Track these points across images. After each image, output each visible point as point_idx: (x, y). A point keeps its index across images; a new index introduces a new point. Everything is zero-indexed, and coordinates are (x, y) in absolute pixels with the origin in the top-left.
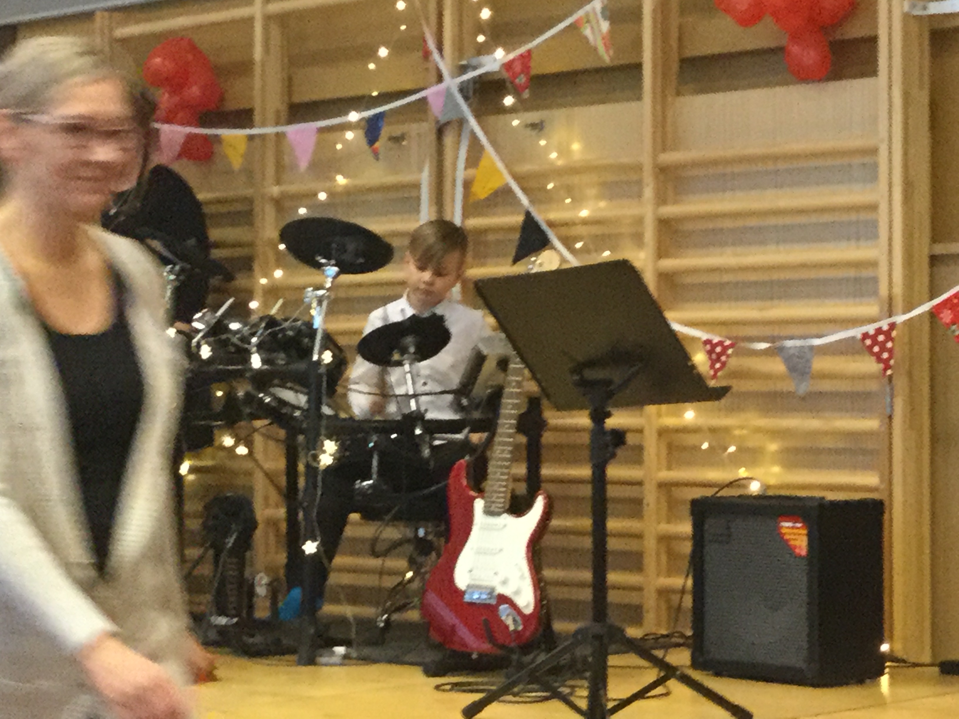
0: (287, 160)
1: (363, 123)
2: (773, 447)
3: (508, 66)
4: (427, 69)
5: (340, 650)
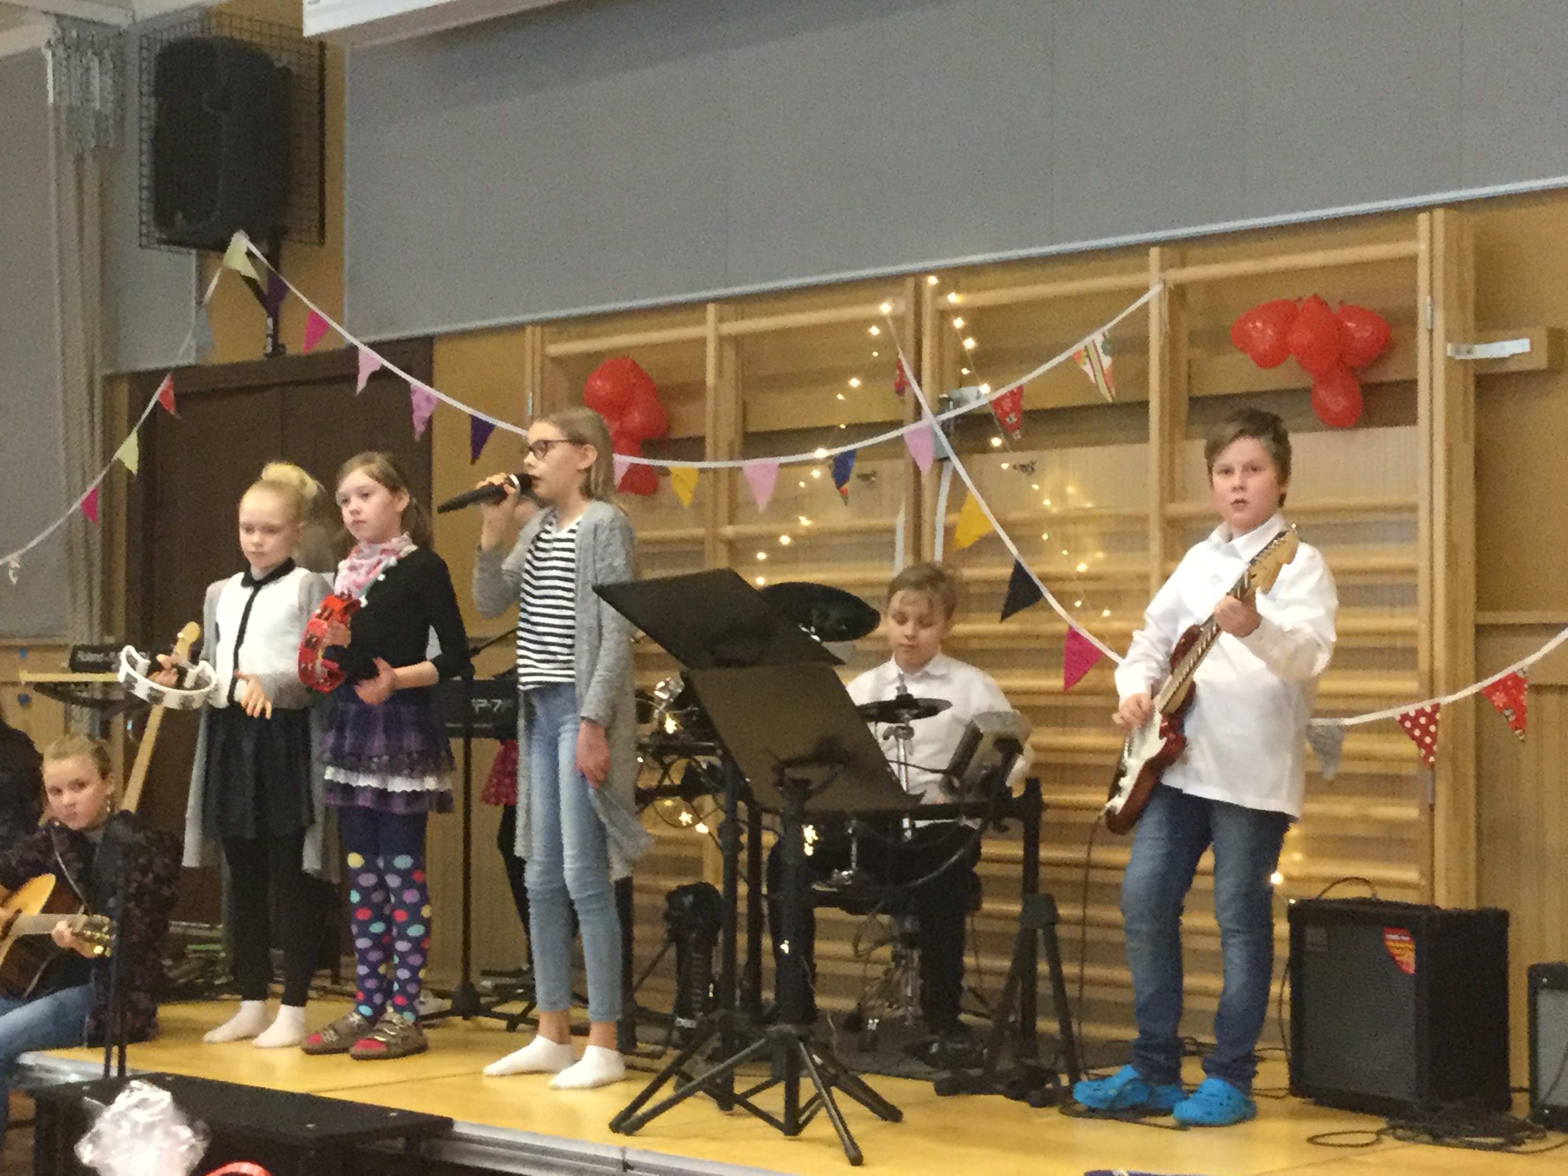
0: (743, 497)
1: (831, 461)
3: (996, 403)
4: (905, 402)
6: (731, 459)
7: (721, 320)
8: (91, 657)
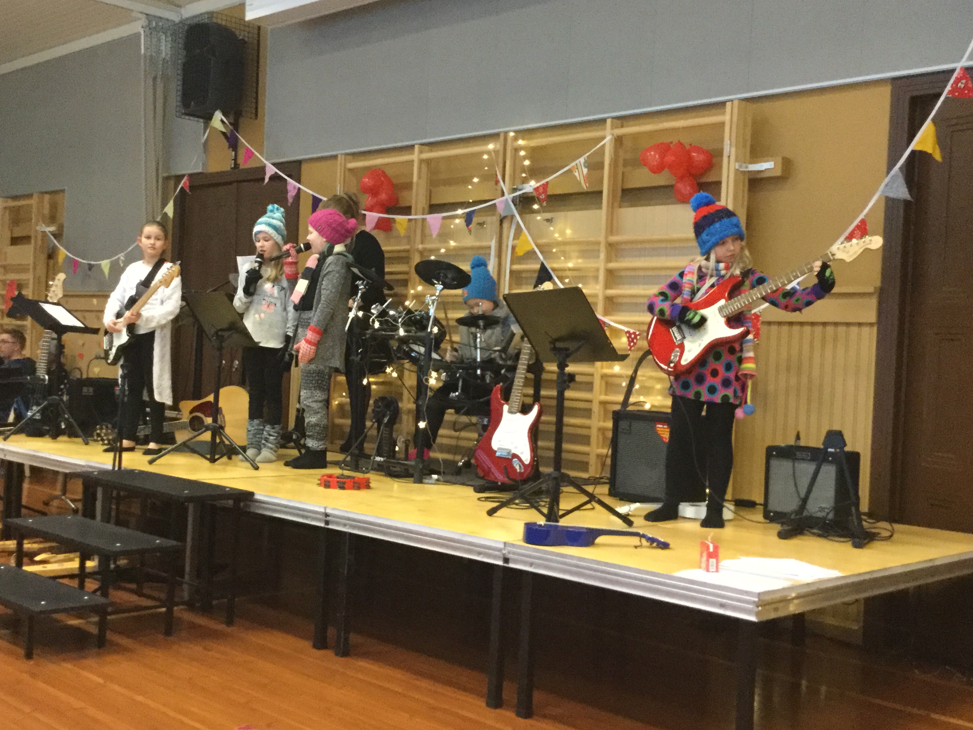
0: (427, 231)
1: (465, 215)
2: (658, 386)
3: (536, 189)
4: (497, 190)
5: (435, 477)
6: (423, 214)
7: (421, 152)
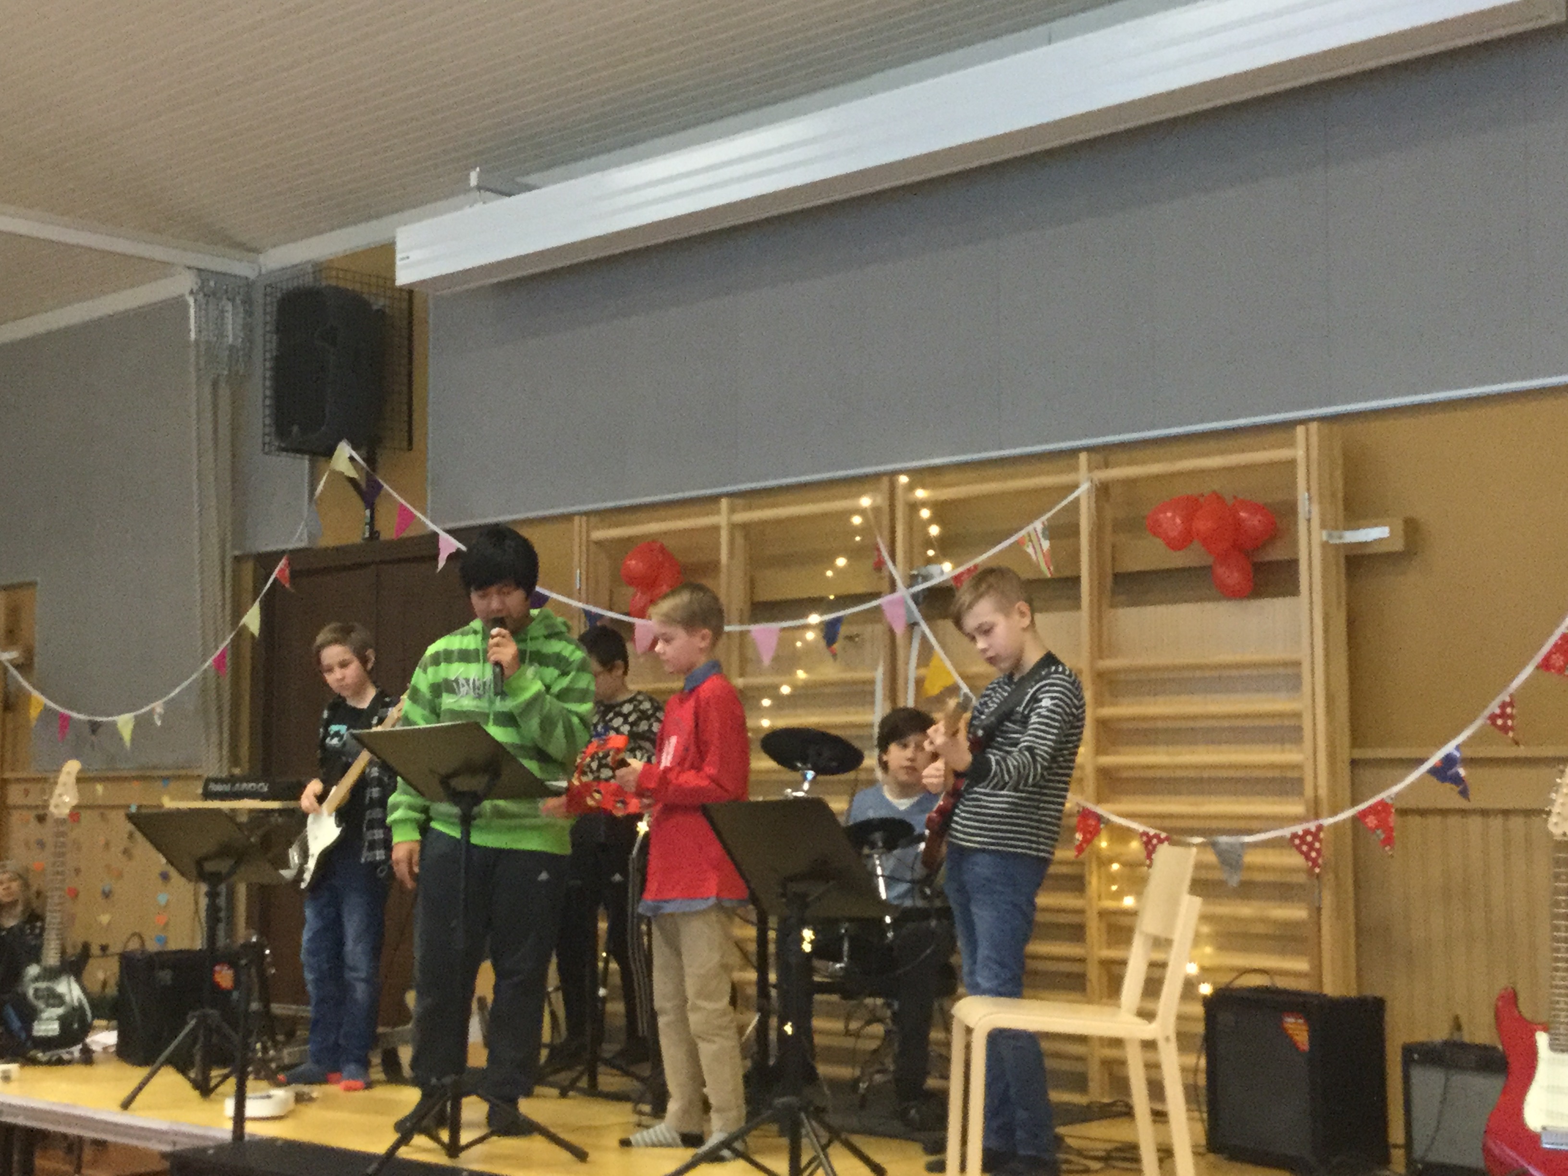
1: (822, 626)
3: (957, 578)
4: (882, 578)
6: (741, 622)
7: (732, 510)
8: (219, 788)
